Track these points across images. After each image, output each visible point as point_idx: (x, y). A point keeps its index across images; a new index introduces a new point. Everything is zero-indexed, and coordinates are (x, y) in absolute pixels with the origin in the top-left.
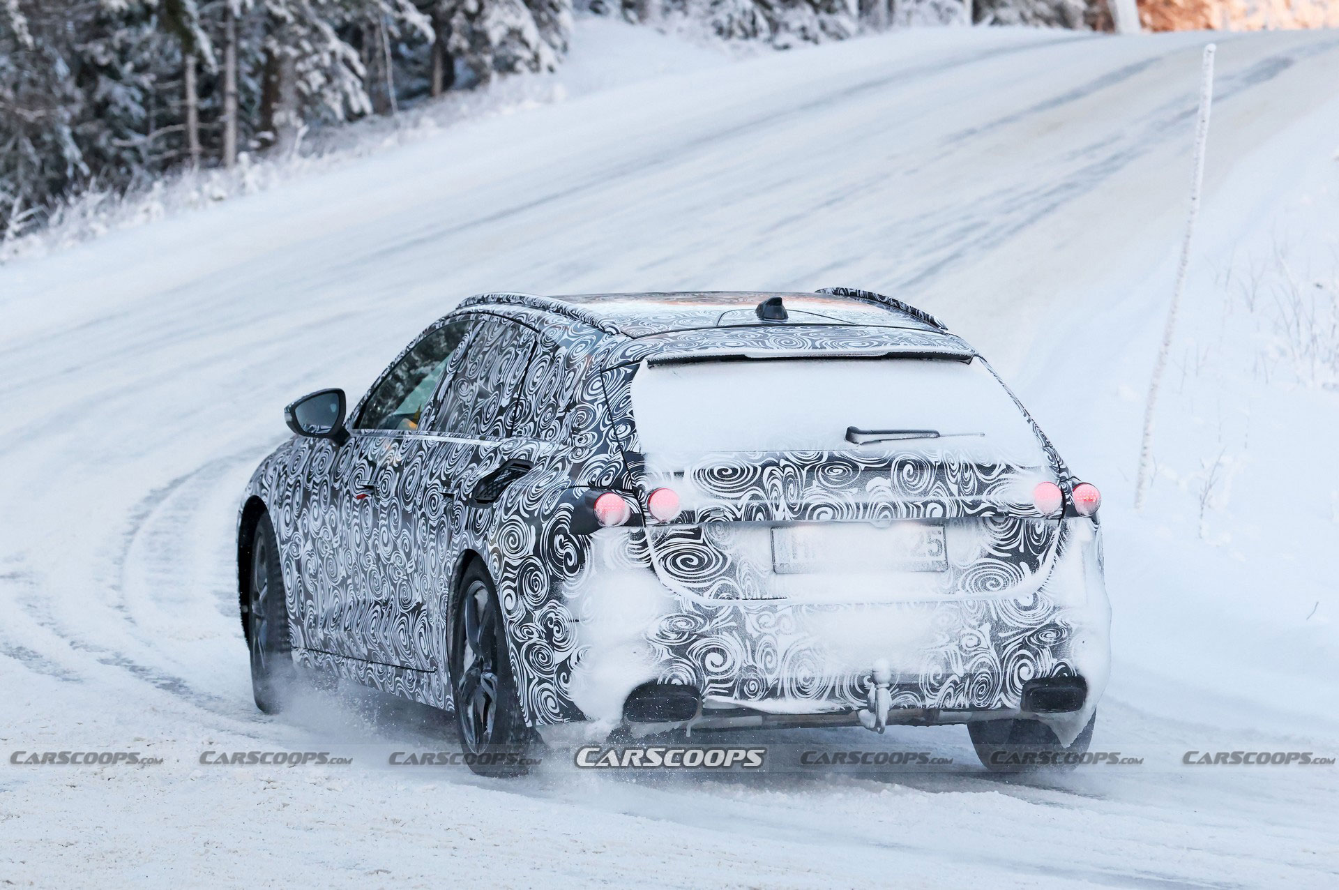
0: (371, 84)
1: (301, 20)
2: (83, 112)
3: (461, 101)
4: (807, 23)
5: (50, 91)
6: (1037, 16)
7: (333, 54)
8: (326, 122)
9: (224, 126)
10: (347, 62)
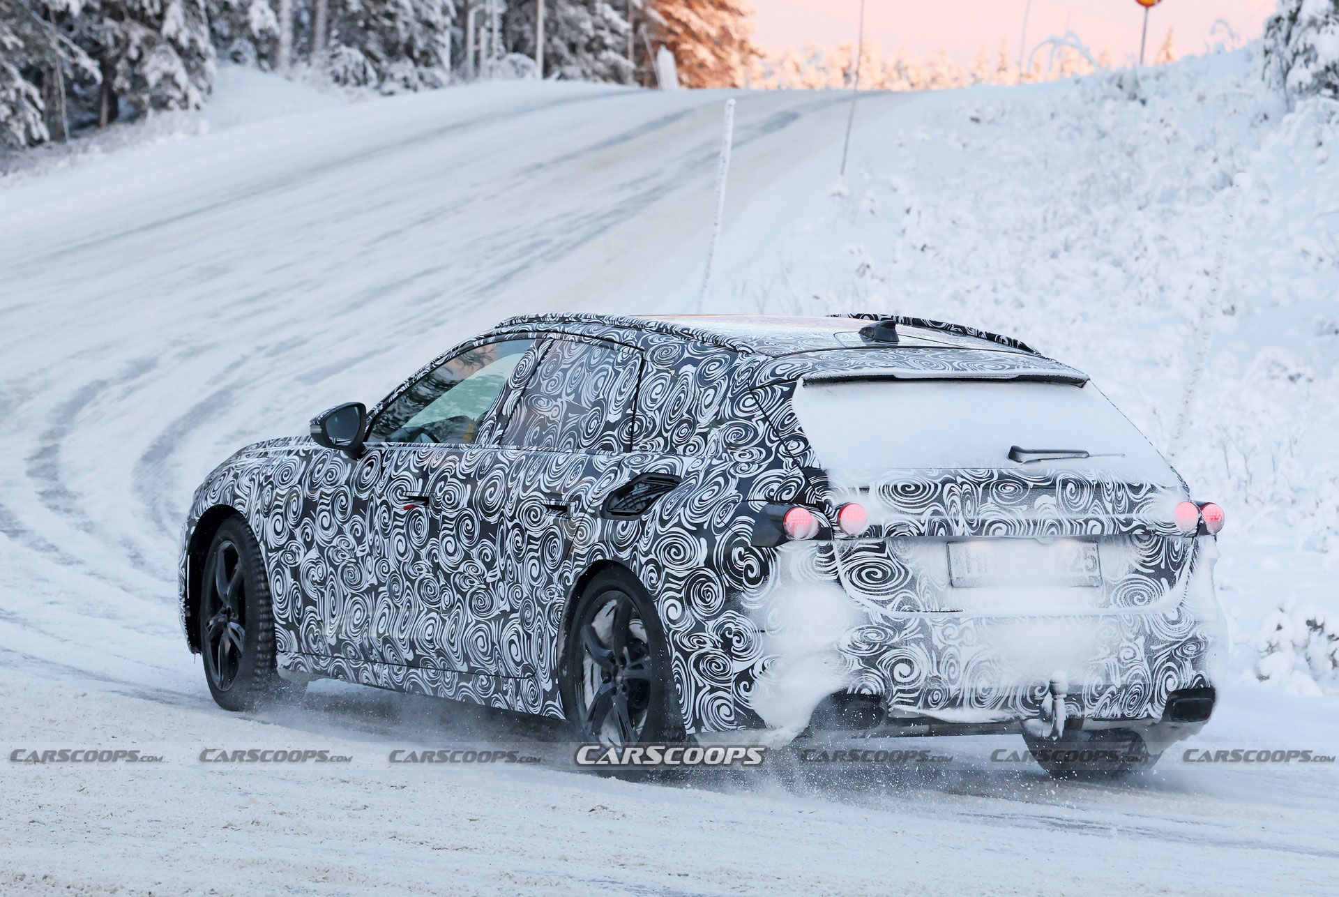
0: (48, 117)
3: (122, 131)
4: (408, 74)
6: (595, 72)
7: (18, 91)
8: (11, 146)
10: (29, 97)
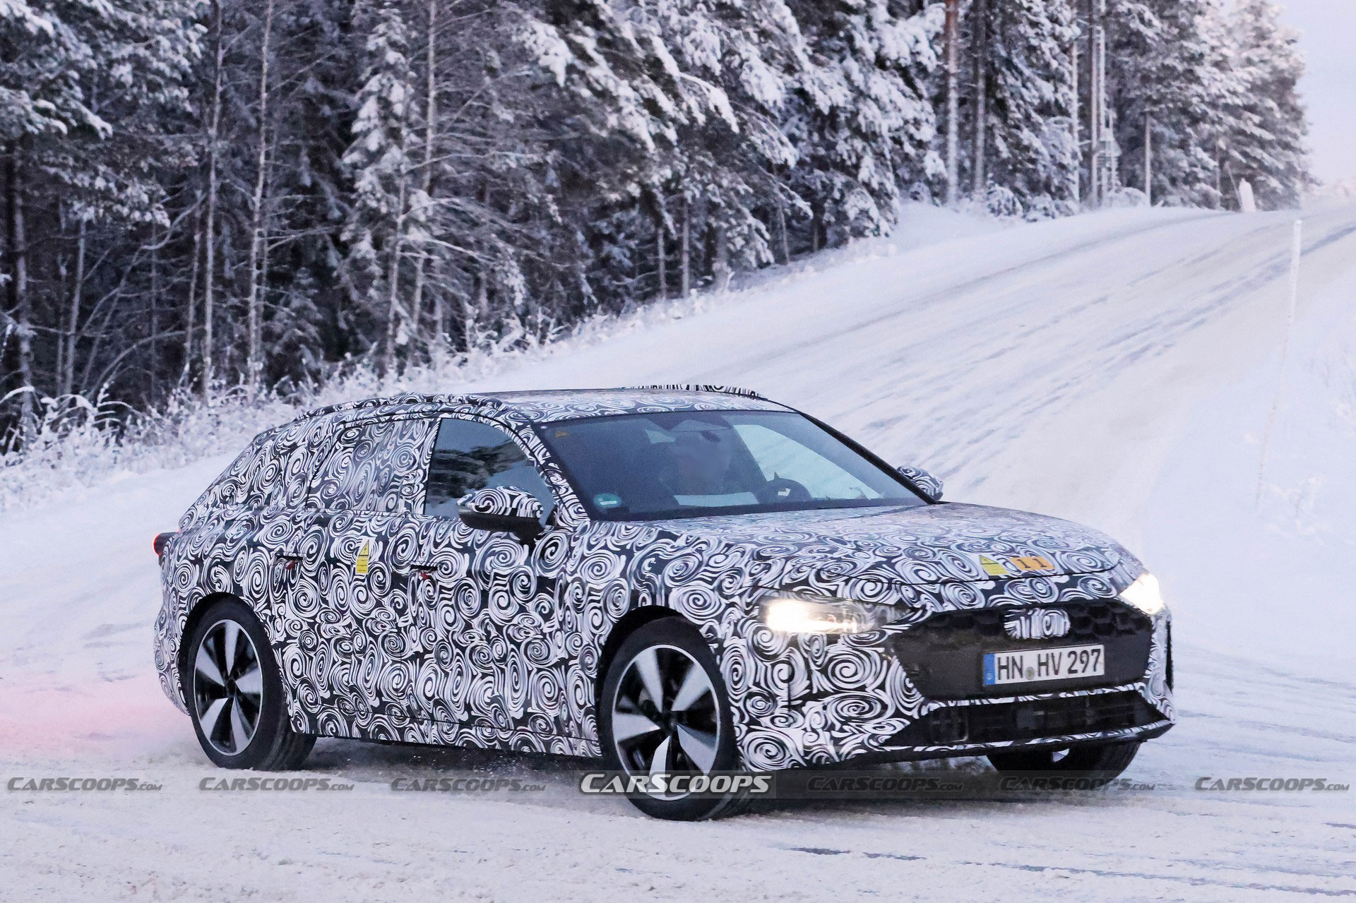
0: (773, 245)
1: (730, 206)
2: (593, 264)
3: (829, 255)
4: (1048, 206)
5: (574, 252)
6: (1192, 200)
7: (749, 226)
8: (746, 268)
9: (681, 272)
10: (758, 231)
